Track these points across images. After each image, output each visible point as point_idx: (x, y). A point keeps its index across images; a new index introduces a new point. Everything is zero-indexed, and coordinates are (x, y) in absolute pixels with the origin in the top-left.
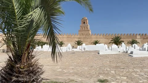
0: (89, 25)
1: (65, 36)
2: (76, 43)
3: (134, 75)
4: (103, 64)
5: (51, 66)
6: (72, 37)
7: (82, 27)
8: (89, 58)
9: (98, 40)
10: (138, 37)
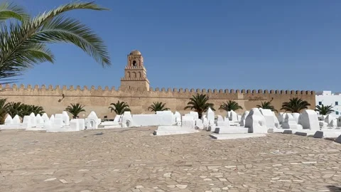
0: (144, 69)
1: (86, 92)
2: (112, 109)
3: (203, 179)
4: (155, 157)
5: (34, 169)
6: (104, 95)
7: (128, 71)
8: (131, 145)
9: (163, 101)
10: (240, 96)
